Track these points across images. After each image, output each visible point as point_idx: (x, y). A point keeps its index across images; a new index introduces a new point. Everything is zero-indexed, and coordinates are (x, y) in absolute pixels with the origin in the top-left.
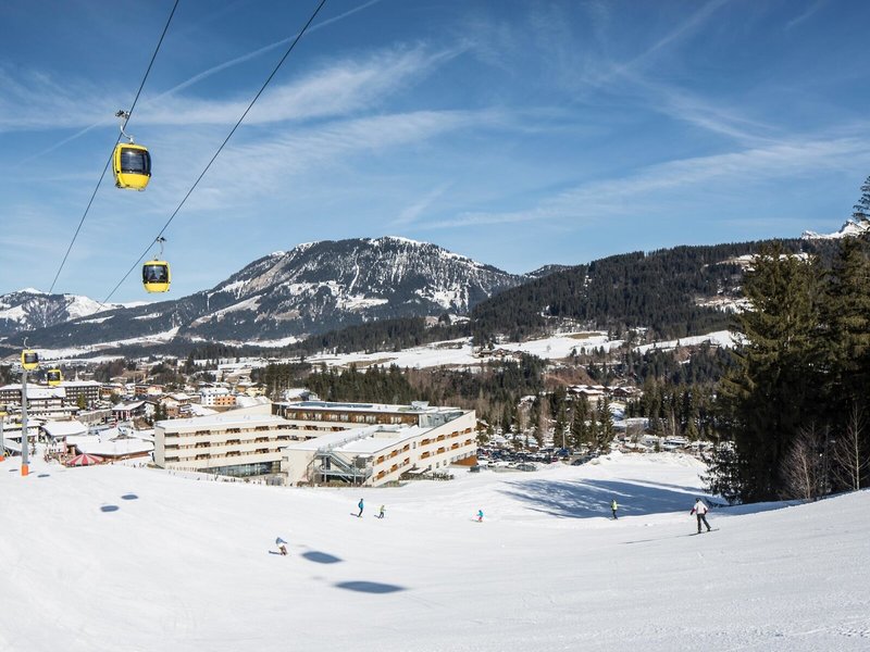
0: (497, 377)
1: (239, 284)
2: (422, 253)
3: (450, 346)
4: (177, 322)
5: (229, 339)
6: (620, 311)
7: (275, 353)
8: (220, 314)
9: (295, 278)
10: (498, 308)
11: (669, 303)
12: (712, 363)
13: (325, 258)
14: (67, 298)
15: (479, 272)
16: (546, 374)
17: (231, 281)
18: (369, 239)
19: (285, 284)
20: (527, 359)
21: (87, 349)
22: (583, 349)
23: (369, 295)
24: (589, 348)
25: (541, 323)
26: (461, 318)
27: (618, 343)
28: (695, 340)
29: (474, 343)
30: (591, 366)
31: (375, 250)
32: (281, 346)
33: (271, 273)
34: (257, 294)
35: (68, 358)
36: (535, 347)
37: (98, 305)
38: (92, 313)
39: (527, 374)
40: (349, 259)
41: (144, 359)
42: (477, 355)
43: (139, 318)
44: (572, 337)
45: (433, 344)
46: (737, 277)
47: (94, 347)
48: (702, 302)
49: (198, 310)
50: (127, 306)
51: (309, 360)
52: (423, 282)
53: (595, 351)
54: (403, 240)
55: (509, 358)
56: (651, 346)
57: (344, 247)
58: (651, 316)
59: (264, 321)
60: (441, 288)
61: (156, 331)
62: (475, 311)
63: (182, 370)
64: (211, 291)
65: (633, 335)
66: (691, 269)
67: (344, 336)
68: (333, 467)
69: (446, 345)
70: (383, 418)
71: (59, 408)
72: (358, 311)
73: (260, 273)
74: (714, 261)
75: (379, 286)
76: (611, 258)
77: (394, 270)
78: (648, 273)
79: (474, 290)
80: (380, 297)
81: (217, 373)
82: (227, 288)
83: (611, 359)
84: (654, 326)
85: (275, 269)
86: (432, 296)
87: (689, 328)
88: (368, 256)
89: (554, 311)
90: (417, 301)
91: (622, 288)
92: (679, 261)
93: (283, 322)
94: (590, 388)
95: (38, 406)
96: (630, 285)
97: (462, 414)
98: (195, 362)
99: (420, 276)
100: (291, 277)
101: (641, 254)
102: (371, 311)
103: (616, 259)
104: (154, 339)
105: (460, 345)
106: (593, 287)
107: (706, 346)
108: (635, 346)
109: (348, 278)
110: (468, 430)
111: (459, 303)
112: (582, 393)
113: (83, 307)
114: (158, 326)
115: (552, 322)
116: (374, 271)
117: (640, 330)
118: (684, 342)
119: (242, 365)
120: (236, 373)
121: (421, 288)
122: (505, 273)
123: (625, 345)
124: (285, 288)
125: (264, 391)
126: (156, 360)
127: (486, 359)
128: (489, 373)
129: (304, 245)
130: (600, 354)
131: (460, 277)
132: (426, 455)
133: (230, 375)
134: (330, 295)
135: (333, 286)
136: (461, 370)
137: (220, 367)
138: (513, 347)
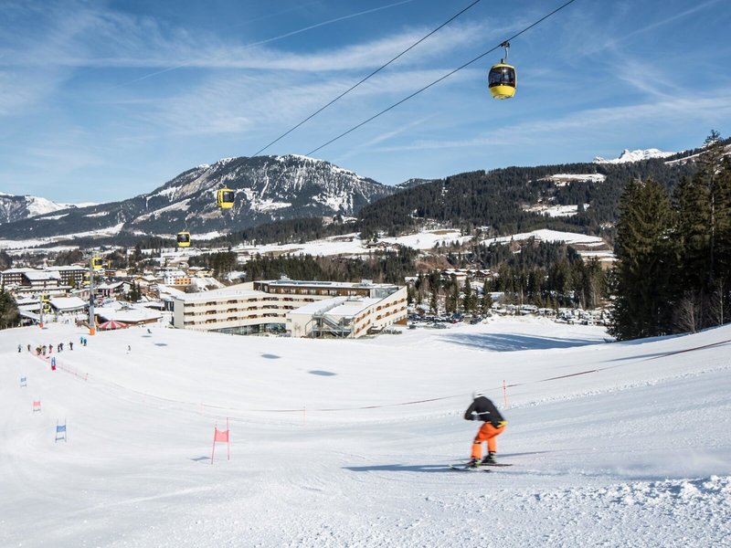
0: (382, 263)
1: (173, 190)
2: (317, 168)
3: (343, 239)
4: (122, 220)
5: (165, 233)
6: (469, 214)
7: (205, 244)
8: (157, 213)
9: (217, 185)
10: (378, 211)
11: (504, 209)
12: (536, 253)
13: (243, 170)
14: (28, 199)
15: (361, 183)
16: (417, 261)
17: (165, 187)
18: (276, 156)
19: (210, 190)
20: (404, 250)
21: (46, 240)
22: (444, 242)
23: (276, 200)
24: (448, 241)
25: (411, 222)
26: (350, 218)
27: (469, 238)
28: (524, 236)
29: (362, 237)
30: (450, 255)
31: (282, 165)
32: (209, 239)
33: (199, 181)
34: (188, 197)
35: (31, 247)
36: (407, 241)
37: (54, 205)
38: (49, 212)
39: (403, 261)
40: (261, 171)
41: (97, 248)
42: (365, 246)
43: (90, 215)
44: (435, 233)
45: (330, 238)
46: (551, 190)
47: (53, 239)
48: (527, 209)
49: (139, 210)
50: (79, 206)
51: (234, 249)
52: (318, 190)
53: (452, 243)
54: (303, 157)
55: (389, 248)
56: (492, 240)
57: (257, 162)
58: (492, 218)
59: (193, 218)
60: (332, 195)
61: (105, 226)
62: (361, 213)
63: (131, 258)
64: (149, 195)
65: (479, 232)
66: (519, 184)
67: (260, 232)
68: (325, 326)
69: (341, 238)
70: (341, 292)
71: (56, 287)
72: (268, 212)
73: (190, 181)
74: (535, 178)
75: (284, 193)
76: (461, 175)
77: (296, 181)
78: (488, 186)
79: (357, 197)
80: (285, 201)
81: (161, 260)
82: (163, 193)
83: (464, 249)
84: (494, 226)
85: (201, 178)
86: (325, 201)
87: (519, 228)
88: (275, 170)
89: (420, 214)
90: (314, 205)
91: (471, 196)
92: (511, 177)
93: (209, 220)
94: (457, 271)
95: (39, 285)
96: (475, 195)
97: (398, 289)
98: (142, 251)
99: (316, 185)
100: (215, 185)
101: (483, 172)
102: (278, 212)
103: (465, 176)
104: (103, 233)
105: (351, 239)
106: (449, 196)
107: (532, 240)
108: (480, 240)
109: (260, 186)
110: (403, 300)
111: (346, 207)
112: (452, 275)
113: (41, 207)
114: (105, 223)
115: (419, 222)
116: (280, 181)
117: (484, 228)
118: (517, 237)
119: (182, 254)
120: (177, 260)
121: (317, 195)
122: (380, 184)
123: (474, 240)
124: (210, 193)
125: (211, 273)
126: (107, 249)
127: (373, 250)
128: (375, 260)
129: (225, 160)
130: (456, 246)
131: (346, 186)
132: (379, 317)
133: (172, 261)
134: (246, 199)
135: (249, 193)
136: (354, 257)
137: (162, 255)
138: (392, 240)
